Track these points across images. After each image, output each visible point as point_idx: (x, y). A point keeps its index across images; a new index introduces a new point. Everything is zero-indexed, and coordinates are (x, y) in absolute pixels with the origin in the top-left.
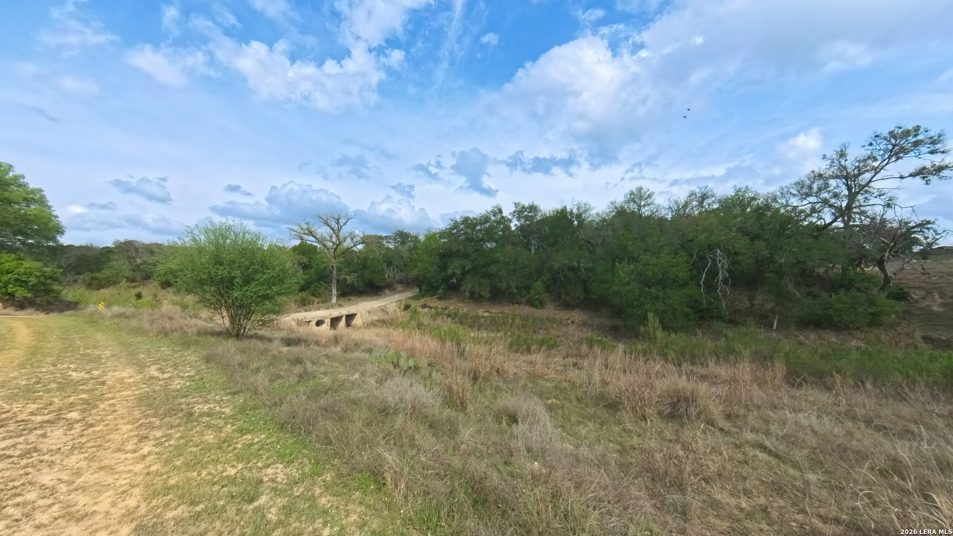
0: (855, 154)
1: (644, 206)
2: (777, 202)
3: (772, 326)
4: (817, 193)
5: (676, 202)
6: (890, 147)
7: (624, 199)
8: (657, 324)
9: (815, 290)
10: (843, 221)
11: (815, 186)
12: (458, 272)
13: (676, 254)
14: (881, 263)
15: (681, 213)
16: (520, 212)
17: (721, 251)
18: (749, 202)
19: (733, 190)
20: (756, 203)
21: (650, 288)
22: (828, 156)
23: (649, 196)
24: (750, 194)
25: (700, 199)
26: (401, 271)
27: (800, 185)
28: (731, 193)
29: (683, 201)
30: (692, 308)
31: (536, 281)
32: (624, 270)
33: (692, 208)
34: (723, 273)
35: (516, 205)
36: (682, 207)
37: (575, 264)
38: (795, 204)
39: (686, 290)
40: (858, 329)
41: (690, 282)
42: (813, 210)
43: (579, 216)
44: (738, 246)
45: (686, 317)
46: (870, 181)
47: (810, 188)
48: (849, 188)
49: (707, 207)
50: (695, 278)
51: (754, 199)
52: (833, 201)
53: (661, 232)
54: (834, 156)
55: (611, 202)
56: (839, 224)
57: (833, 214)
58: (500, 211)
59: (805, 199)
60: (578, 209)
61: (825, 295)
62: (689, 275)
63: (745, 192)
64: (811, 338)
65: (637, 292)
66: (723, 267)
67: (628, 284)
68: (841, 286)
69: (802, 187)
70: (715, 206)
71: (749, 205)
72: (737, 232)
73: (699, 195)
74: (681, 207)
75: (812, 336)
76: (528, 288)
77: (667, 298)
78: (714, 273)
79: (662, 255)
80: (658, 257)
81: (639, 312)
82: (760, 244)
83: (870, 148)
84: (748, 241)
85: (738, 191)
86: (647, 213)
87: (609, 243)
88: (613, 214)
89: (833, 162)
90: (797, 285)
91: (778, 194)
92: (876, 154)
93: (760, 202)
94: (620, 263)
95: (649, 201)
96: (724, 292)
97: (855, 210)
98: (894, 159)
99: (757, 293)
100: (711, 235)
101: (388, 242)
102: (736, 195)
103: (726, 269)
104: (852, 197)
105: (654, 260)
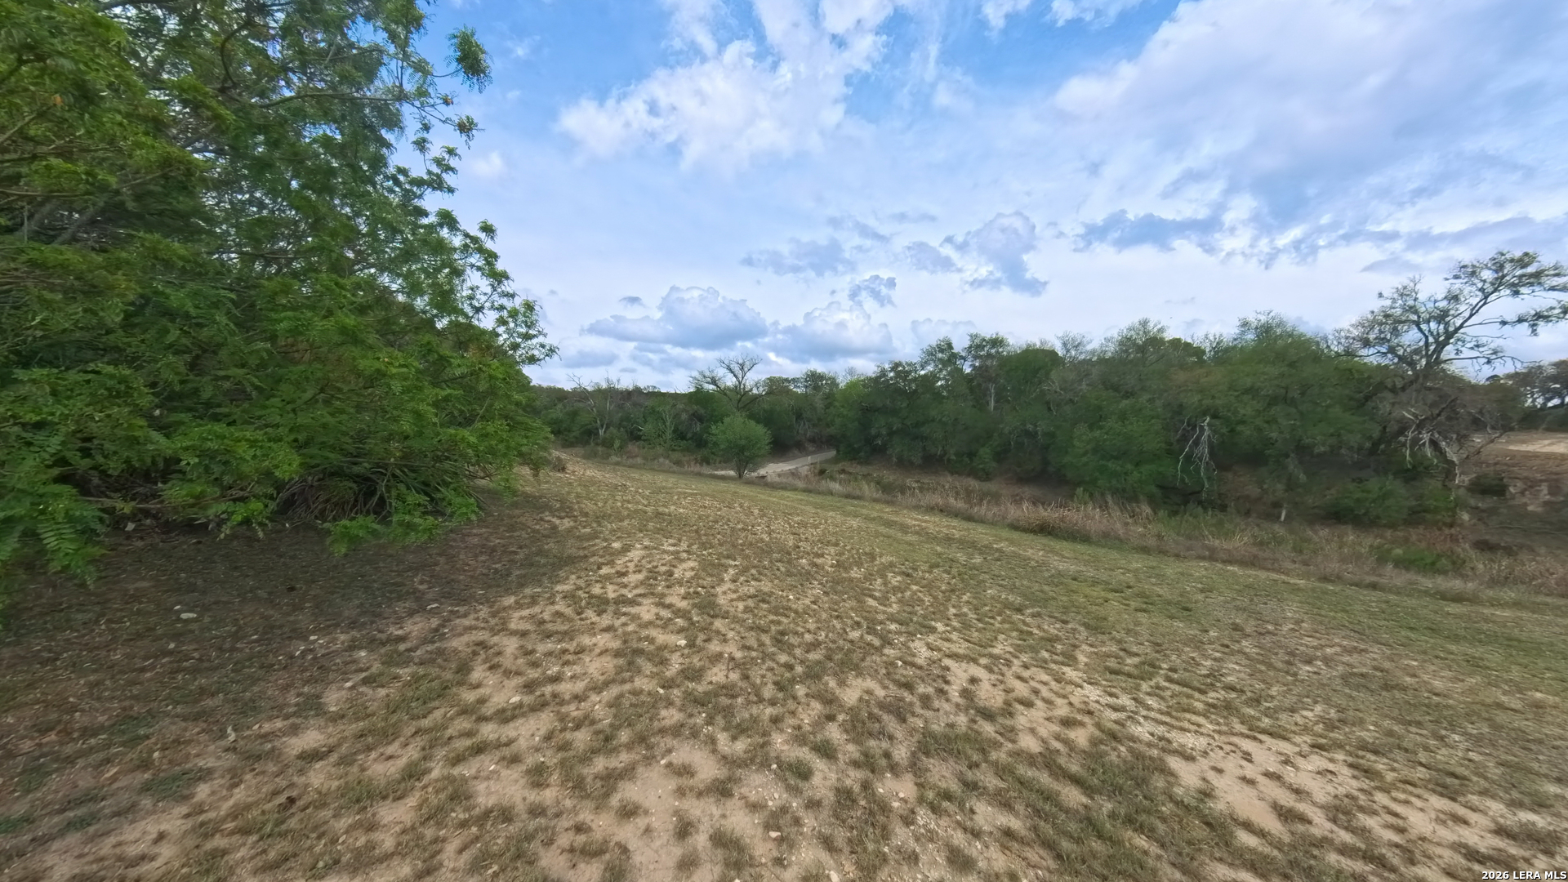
0: (1431, 290)
12: (884, 432)
16: (978, 346)
22: (1386, 294)
26: (814, 425)
30: (1161, 487)
31: (983, 446)
35: (973, 337)
46: (1463, 326)
54: (1396, 294)
58: (950, 346)
76: (972, 455)
101: (796, 386)
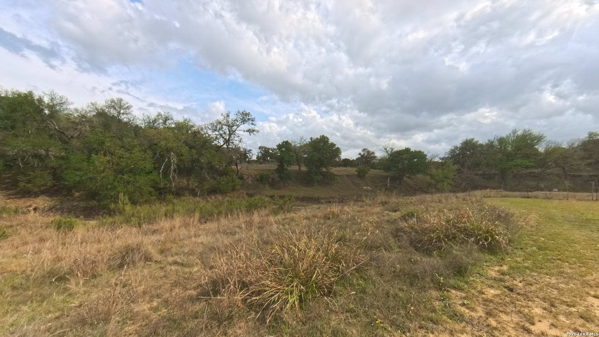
0: (232, 117)
1: (123, 114)
2: (203, 131)
3: (196, 194)
4: (218, 130)
5: (148, 117)
6: (242, 118)
7: (105, 104)
8: (127, 200)
9: (215, 175)
10: (227, 145)
11: (218, 127)
13: (145, 152)
14: (236, 165)
15: (151, 124)
17: (173, 153)
18: (190, 128)
19: (183, 119)
20: (193, 129)
21: (123, 175)
22: (223, 115)
23: (128, 108)
24: (191, 123)
25: (164, 120)
27: (212, 124)
28: (181, 120)
29: (153, 118)
30: (153, 187)
32: (99, 160)
33: (159, 124)
34: (174, 166)
36: (153, 121)
37: (43, 152)
38: (210, 134)
39: (151, 177)
40: (228, 192)
41: (153, 171)
42: (216, 138)
43: (51, 107)
44: (183, 151)
45: (150, 194)
46: (236, 130)
47: (216, 127)
48: (229, 132)
49: (168, 125)
50: (157, 169)
51: (192, 126)
52: (224, 135)
53: (136, 135)
54: (225, 115)
55: (92, 103)
56: (225, 146)
57: (224, 141)
59: (214, 132)
60: (52, 99)
61: (218, 178)
62: (153, 166)
63: (189, 122)
64: (212, 199)
65: (111, 178)
66: (174, 163)
67: (103, 171)
68: (225, 174)
69: (213, 126)
70: (173, 126)
71: (190, 129)
72: (183, 143)
73: (163, 117)
74: (151, 121)
75: (213, 198)
77: (137, 182)
78: (168, 166)
79: (134, 151)
80: (131, 153)
81: (113, 194)
82: (194, 151)
83: (237, 116)
84: (188, 149)
85: (185, 120)
86: (125, 120)
87: (86, 137)
88: (94, 113)
89: (225, 118)
90: (208, 173)
91: (204, 127)
92: (238, 119)
93: (195, 129)
94: (96, 154)
95: (128, 111)
96: (174, 178)
97: (231, 141)
98: (243, 123)
99: (191, 177)
100: (168, 143)
102: (184, 122)
103: (176, 164)
104: (230, 135)
105: (127, 155)
